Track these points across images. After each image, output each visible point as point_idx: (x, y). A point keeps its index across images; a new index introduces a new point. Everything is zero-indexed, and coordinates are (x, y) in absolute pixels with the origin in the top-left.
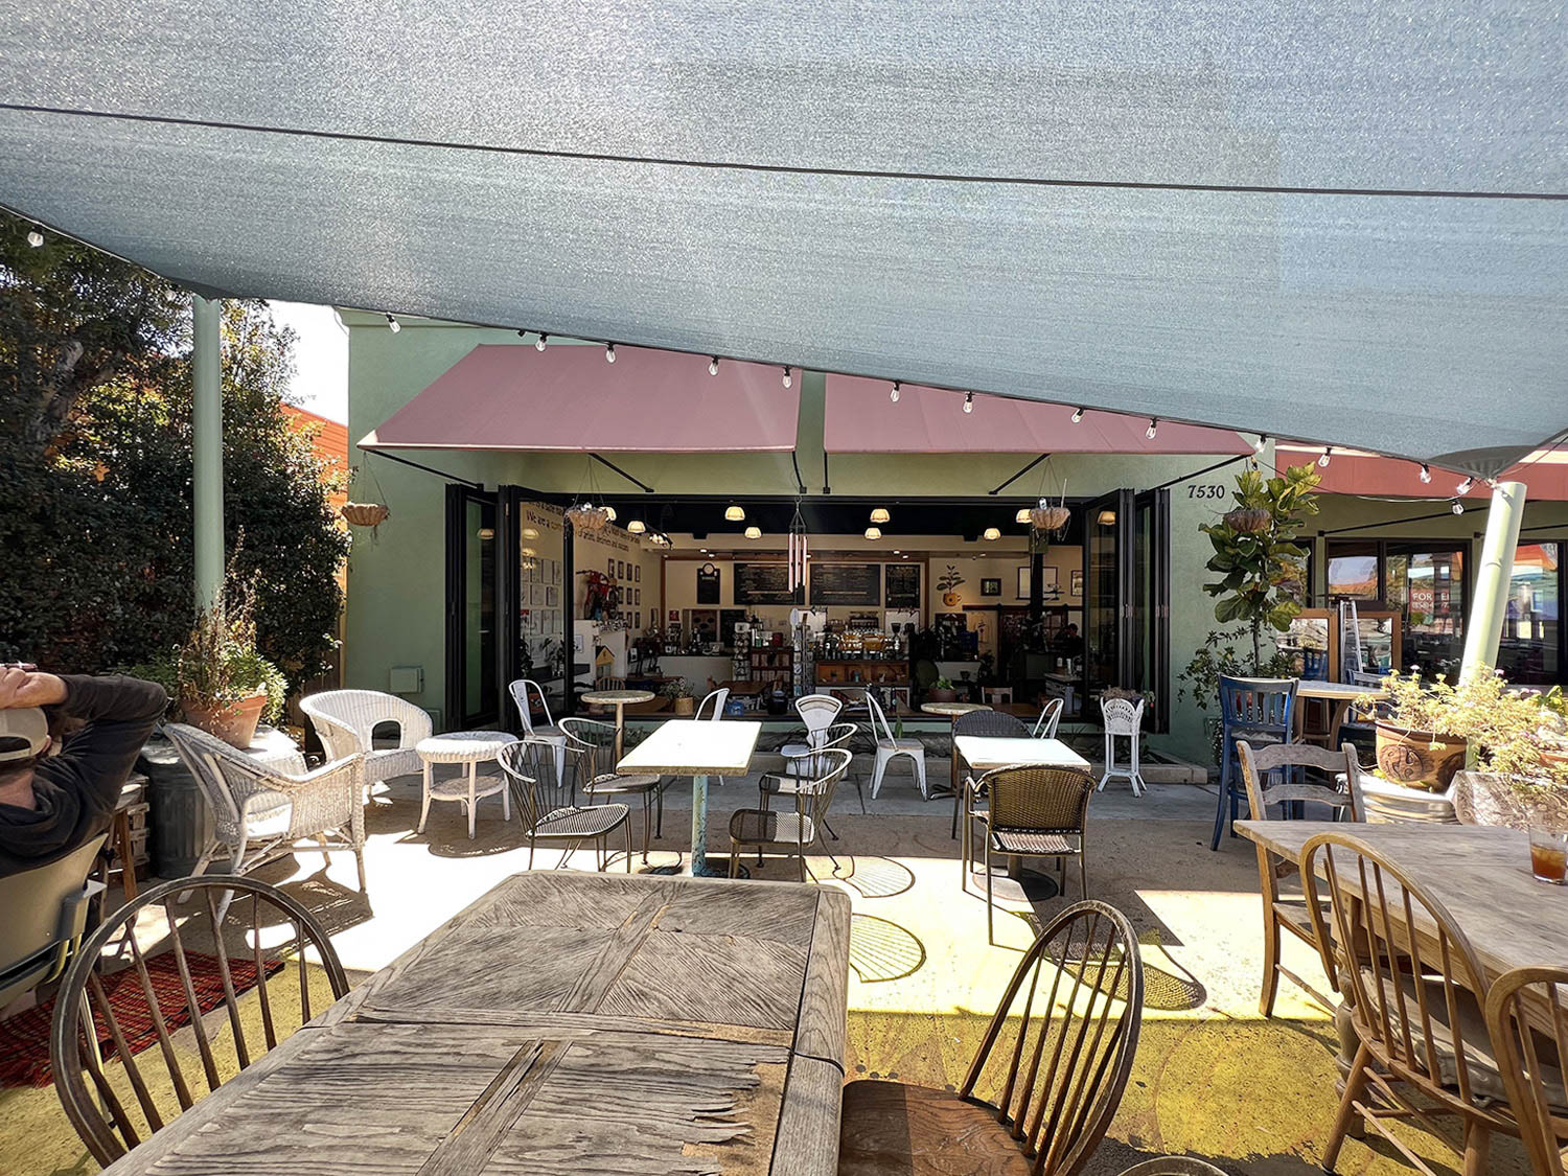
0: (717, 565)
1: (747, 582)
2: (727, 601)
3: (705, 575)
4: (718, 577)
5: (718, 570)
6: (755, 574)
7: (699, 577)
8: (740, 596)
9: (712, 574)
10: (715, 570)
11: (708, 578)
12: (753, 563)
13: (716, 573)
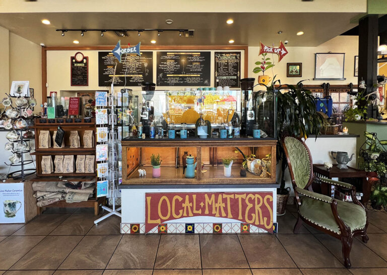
0: (86, 53)
2: (93, 84)
3: (77, 62)
4: (86, 64)
5: (86, 58)
7: (72, 64)
8: (103, 80)
9: (82, 62)
11: (79, 65)
13: (85, 60)
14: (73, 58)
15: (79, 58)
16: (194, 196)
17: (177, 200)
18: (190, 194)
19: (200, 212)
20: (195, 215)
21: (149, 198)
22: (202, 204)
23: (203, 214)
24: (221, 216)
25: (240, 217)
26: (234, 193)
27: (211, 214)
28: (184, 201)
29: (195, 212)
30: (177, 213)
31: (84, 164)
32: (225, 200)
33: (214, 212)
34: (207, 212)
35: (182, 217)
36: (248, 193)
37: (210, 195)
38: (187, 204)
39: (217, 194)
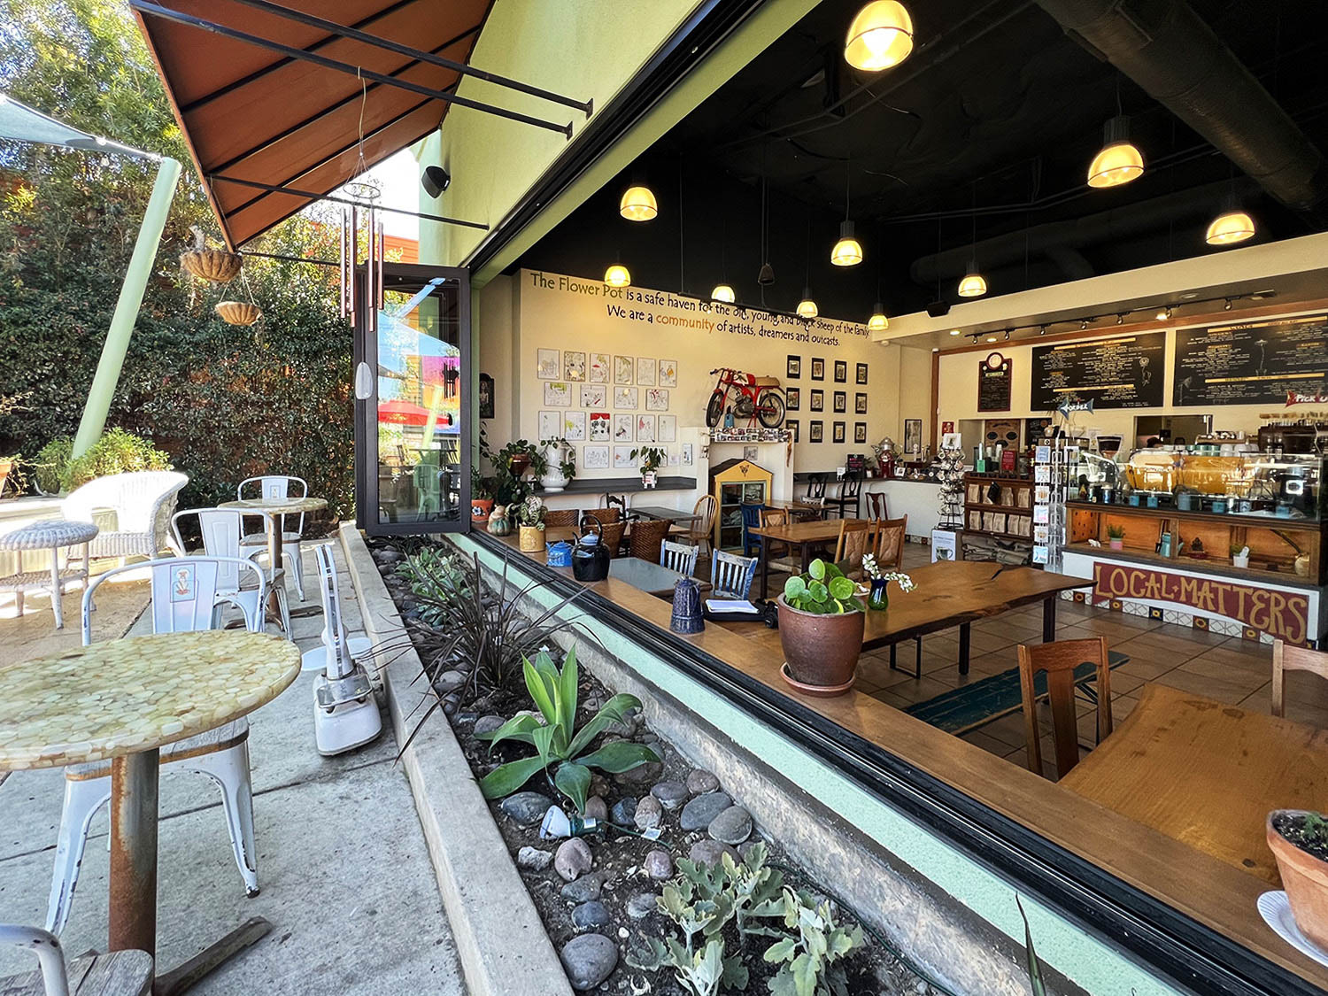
0: (1007, 353)
1: (1053, 374)
2: (1020, 406)
3: (990, 370)
4: (1008, 372)
5: (1009, 362)
6: (1067, 360)
7: (982, 373)
8: (1042, 398)
9: (999, 369)
10: (1004, 361)
11: (993, 374)
12: (1063, 345)
13: (1005, 366)
14: (982, 364)
15: (995, 362)
16: (1164, 577)
17: (1137, 576)
18: (1158, 575)
19: (1172, 596)
20: (1163, 599)
21: (1098, 568)
22: (1176, 588)
23: (1177, 600)
24: (1206, 608)
25: (1241, 615)
26: (1232, 585)
27: (1189, 602)
28: (1147, 579)
29: (1164, 594)
30: (1139, 592)
31: (1018, 526)
32: (1214, 591)
33: (1194, 600)
34: (1183, 598)
35: (1144, 597)
36: (1256, 589)
37: (1189, 580)
38: (1152, 583)
39: (1201, 581)
